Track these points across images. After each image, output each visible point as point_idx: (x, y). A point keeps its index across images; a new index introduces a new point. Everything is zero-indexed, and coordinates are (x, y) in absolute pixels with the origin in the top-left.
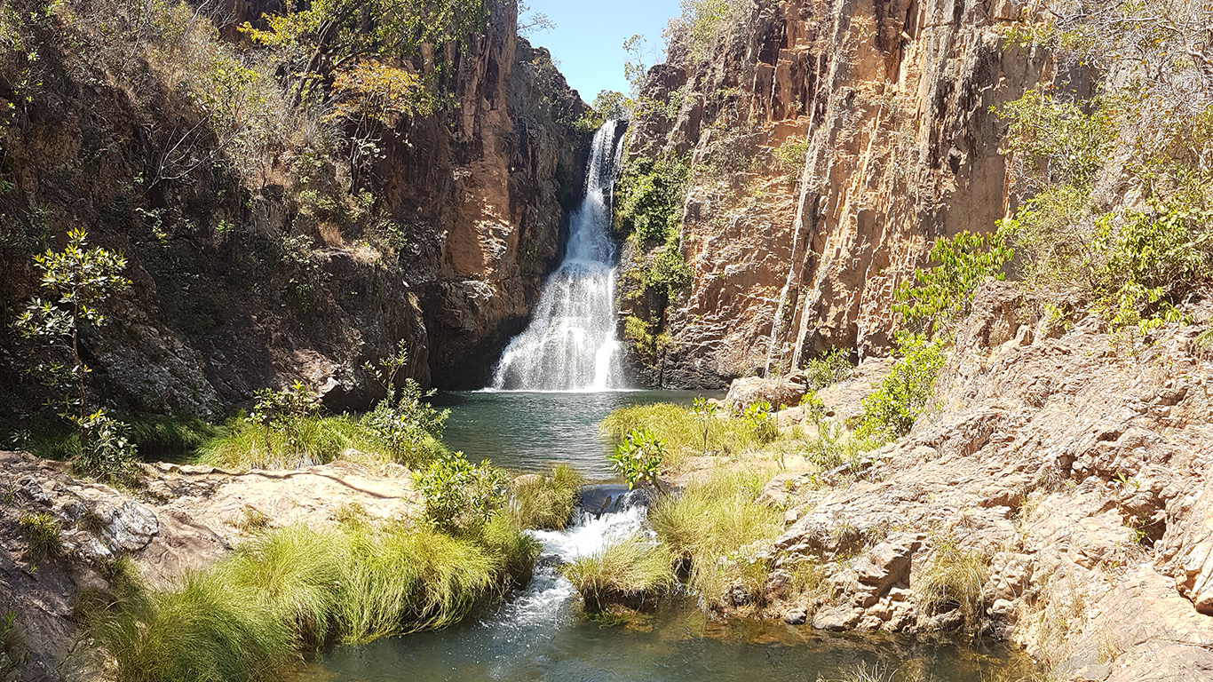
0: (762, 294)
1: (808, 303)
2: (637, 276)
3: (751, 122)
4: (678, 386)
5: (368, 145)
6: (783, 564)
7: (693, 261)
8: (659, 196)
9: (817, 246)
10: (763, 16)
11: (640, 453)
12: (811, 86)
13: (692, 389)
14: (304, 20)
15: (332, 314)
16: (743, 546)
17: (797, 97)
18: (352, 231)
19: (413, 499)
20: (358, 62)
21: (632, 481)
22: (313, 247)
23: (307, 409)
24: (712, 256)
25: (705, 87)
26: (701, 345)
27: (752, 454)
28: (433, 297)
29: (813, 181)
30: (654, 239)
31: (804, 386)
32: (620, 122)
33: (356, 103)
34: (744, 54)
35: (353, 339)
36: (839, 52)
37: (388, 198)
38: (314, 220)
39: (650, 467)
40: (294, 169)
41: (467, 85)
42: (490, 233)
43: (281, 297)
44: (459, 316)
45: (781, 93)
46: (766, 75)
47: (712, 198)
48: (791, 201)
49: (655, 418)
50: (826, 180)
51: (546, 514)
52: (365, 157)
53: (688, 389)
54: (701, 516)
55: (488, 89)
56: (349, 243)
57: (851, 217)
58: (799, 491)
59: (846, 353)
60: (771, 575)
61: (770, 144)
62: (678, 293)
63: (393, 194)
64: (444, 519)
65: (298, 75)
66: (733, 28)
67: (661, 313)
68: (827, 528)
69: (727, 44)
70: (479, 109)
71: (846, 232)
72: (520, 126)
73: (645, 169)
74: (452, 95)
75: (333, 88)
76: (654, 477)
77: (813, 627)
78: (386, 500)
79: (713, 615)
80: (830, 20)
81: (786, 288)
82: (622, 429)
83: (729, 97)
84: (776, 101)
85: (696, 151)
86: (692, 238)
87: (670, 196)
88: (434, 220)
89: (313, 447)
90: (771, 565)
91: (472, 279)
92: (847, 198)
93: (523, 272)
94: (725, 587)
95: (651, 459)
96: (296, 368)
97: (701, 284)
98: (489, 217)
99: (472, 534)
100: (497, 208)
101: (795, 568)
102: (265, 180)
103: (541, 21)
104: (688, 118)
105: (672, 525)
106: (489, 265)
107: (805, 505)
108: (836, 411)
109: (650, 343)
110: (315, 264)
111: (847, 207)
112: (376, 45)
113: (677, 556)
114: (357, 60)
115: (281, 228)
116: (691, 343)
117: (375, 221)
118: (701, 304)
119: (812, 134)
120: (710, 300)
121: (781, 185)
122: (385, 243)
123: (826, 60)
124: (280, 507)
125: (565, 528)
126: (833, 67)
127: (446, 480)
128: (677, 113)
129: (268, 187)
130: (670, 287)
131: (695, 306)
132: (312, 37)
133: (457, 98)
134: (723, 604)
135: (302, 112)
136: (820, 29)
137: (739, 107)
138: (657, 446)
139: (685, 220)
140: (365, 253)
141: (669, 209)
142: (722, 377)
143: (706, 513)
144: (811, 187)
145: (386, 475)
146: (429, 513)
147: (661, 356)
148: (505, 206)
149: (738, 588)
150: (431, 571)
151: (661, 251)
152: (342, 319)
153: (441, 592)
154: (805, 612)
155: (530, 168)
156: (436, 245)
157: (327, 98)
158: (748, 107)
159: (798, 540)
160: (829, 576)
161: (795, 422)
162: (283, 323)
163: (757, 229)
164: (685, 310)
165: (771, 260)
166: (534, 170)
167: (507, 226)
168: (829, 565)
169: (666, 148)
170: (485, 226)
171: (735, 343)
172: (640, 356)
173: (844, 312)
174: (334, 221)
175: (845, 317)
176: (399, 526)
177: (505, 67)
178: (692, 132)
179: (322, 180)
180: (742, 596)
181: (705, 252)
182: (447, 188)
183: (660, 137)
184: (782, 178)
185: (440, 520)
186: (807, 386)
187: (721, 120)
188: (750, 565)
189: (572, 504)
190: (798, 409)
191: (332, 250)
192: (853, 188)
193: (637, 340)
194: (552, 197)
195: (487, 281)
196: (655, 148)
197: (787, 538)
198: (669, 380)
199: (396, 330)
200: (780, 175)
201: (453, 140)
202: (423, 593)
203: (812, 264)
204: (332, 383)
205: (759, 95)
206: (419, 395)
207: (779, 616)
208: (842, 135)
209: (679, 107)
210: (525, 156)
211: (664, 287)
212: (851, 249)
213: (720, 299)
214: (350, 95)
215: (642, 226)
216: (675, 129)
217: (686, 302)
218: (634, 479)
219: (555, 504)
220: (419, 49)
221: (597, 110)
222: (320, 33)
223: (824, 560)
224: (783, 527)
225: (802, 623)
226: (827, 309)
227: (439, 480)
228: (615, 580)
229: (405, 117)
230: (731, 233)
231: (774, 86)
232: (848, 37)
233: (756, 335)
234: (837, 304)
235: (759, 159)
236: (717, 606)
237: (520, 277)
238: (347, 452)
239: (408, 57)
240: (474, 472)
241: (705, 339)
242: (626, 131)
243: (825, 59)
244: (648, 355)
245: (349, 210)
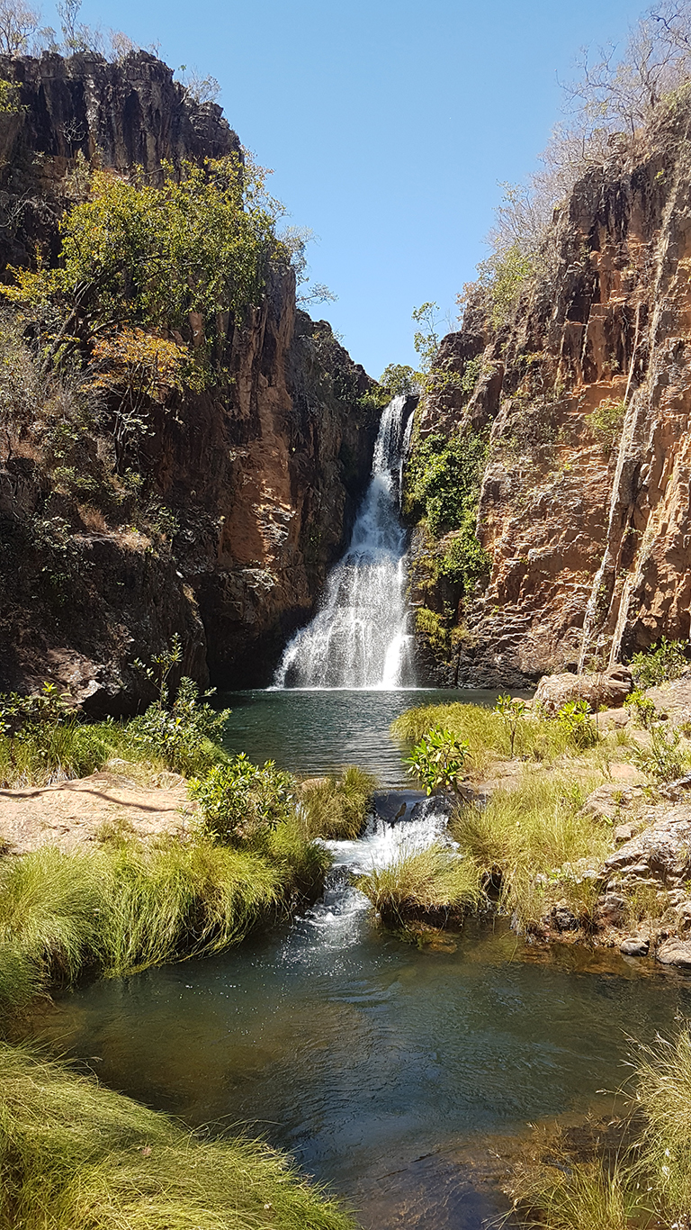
0: (572, 580)
1: (628, 589)
2: (430, 563)
3: (558, 387)
4: (476, 685)
5: (134, 421)
6: (616, 886)
7: (491, 546)
8: (452, 476)
9: (639, 521)
10: (572, 271)
11: (439, 755)
12: (628, 342)
13: (491, 688)
14: (57, 278)
15: (94, 607)
16: (566, 864)
17: (613, 354)
18: (119, 515)
19: (190, 810)
20: (121, 329)
21: (430, 785)
22: (70, 531)
23: (62, 715)
24: (512, 540)
25: (506, 354)
26: (501, 639)
27: (568, 761)
28: (210, 589)
29: (631, 447)
30: (447, 523)
31: (629, 684)
32: (408, 398)
33: (120, 374)
34: (549, 314)
35: (118, 636)
36: (662, 300)
37: (158, 479)
38: (72, 501)
39: (449, 771)
40: (46, 442)
41: (242, 360)
42: (271, 518)
43: (32, 588)
44: (239, 608)
45: (593, 352)
46: (575, 335)
47: (513, 475)
48: (606, 473)
49: (453, 719)
50: (649, 446)
51: (337, 820)
52: (131, 434)
53: (487, 688)
54: (511, 827)
55: (265, 364)
56: (114, 529)
57: (681, 486)
58: (631, 804)
59: (680, 646)
60: (601, 898)
61: (580, 410)
62: (475, 582)
63: (163, 476)
64: (225, 830)
65: (50, 337)
66: (537, 287)
67: (456, 604)
68: (672, 849)
69: (530, 305)
70: (256, 385)
71: (675, 504)
72: (301, 404)
73: (438, 447)
74: (225, 370)
75: (92, 356)
76: (454, 783)
77: (657, 961)
78: (158, 813)
79: (531, 939)
80: (651, 266)
81: (600, 573)
82: (416, 731)
83: (534, 362)
84: (588, 361)
85: (495, 424)
86: (490, 520)
87: (465, 475)
88: (210, 506)
89: (68, 759)
90: (602, 887)
91: (252, 567)
92: (676, 465)
93: (306, 560)
94: (546, 908)
95: (451, 762)
96: (50, 670)
97: (501, 570)
98: (268, 501)
99: (258, 845)
100: (277, 491)
101: (631, 892)
102: (11, 452)
103: (321, 293)
104: (485, 388)
105: (478, 836)
106: (269, 552)
107: (641, 821)
108: (669, 714)
109: (444, 638)
110: (74, 551)
111: (675, 475)
112: (140, 314)
113: (485, 870)
114: (120, 327)
115: (30, 508)
116: (490, 637)
117: (144, 505)
118: (501, 592)
119: (630, 395)
120: (510, 588)
121: (593, 455)
122: (155, 528)
123: (647, 311)
124: (26, 832)
125: (358, 836)
126: (655, 317)
127: (228, 786)
128: (473, 385)
129: (15, 460)
130: (466, 575)
131: (493, 596)
132: (67, 297)
133: (232, 373)
134: (542, 926)
135: (55, 377)
136: (638, 277)
137: (544, 372)
138: (458, 748)
139: (482, 501)
140: (133, 539)
141: (464, 490)
142: (526, 675)
143: (518, 824)
144: (630, 454)
145: (158, 786)
146: (208, 825)
147: (457, 652)
148: (286, 489)
149: (562, 911)
150: (210, 888)
151: (455, 536)
152: (107, 614)
153: (223, 910)
154: (647, 943)
155: (312, 449)
156: (212, 532)
157: (85, 366)
158: (555, 371)
159: (635, 860)
160: (675, 905)
161: (618, 725)
162: (34, 618)
163: (566, 507)
164: (483, 600)
165: (581, 541)
166: (316, 450)
167: (287, 510)
168: (675, 891)
169: (461, 423)
170: (264, 510)
171: (541, 636)
172: (433, 652)
173: (673, 598)
174: (96, 503)
175: (674, 604)
176: (174, 841)
177: (283, 342)
178: (490, 403)
179: (81, 455)
180: (568, 920)
181: (505, 536)
182: (223, 470)
183: (454, 411)
184: (595, 447)
185: (221, 831)
186: (632, 684)
187: (524, 389)
188: (576, 885)
189: (364, 810)
190: (622, 711)
191: (94, 535)
192: (684, 453)
193: (430, 635)
194: (336, 479)
195: (268, 570)
196: (448, 424)
197: (621, 858)
198: (465, 679)
199: (170, 625)
200: (592, 444)
201: (228, 418)
202: (202, 913)
203: (633, 543)
204: (94, 687)
205: (568, 357)
206: (195, 694)
207: (613, 945)
208: (669, 392)
209: (476, 377)
210: (307, 436)
211: (459, 575)
212: (681, 524)
213: (523, 587)
214: (111, 365)
215: (434, 508)
216: (471, 401)
217: (484, 591)
218: (433, 784)
219: (346, 810)
220: (188, 319)
221: (385, 385)
222: (76, 294)
223: (669, 886)
224: (612, 844)
225: (643, 955)
226: (651, 596)
227: (219, 787)
228: (415, 894)
229: (175, 391)
230: (535, 513)
231: (584, 346)
232: (676, 282)
233: (566, 626)
234: (663, 588)
235: (567, 428)
236: (535, 929)
237: (303, 566)
238: (111, 763)
239: (177, 328)
240: (257, 774)
241: (505, 632)
242: (416, 407)
243: (645, 310)
244: (442, 650)
245: (114, 491)
